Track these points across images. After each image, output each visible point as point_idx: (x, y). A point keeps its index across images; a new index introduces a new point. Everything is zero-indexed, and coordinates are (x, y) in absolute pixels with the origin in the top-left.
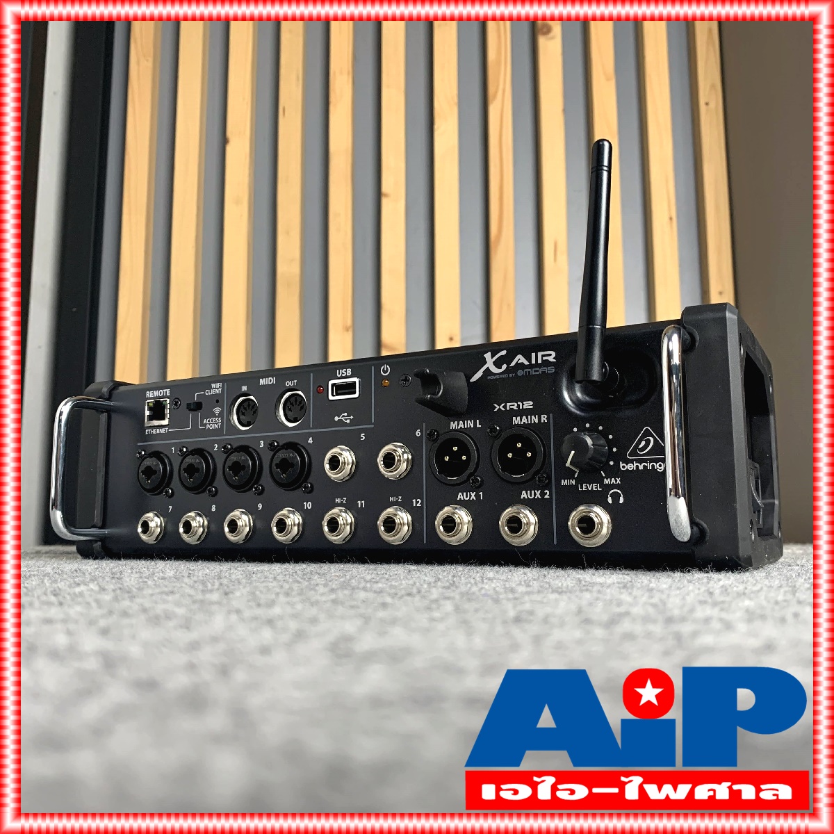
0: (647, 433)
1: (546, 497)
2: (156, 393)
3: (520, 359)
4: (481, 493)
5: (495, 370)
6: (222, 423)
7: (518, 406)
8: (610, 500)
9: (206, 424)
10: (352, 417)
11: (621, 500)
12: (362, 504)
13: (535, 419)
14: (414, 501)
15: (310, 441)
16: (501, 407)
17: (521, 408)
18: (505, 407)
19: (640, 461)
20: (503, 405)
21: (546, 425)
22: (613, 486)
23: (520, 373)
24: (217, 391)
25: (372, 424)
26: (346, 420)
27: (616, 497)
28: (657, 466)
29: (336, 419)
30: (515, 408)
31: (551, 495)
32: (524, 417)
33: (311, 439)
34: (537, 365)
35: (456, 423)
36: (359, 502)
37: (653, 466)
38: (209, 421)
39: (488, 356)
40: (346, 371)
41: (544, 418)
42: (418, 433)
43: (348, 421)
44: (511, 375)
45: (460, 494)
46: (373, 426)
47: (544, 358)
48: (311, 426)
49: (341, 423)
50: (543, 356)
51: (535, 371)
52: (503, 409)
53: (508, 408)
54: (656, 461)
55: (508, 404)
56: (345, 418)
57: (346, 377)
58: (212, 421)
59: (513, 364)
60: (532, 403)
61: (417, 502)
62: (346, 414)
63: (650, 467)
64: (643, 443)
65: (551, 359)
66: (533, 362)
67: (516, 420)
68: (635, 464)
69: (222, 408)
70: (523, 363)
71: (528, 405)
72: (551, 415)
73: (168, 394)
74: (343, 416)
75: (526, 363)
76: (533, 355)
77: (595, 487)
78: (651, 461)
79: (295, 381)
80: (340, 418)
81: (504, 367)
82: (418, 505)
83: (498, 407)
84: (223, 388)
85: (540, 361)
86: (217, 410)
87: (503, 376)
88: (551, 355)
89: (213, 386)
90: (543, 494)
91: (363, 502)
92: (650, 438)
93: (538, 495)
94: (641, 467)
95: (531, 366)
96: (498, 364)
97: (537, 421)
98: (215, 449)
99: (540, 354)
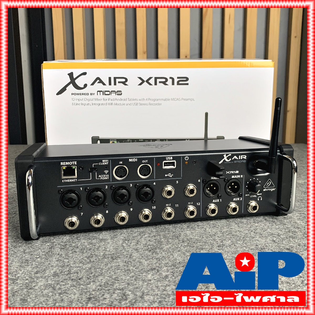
0: (270, 181)
1: (241, 200)
2: (67, 163)
3: (235, 157)
4: (221, 200)
5: (227, 160)
6: (109, 177)
7: (234, 172)
8: (258, 200)
9: (100, 178)
10: (173, 175)
11: (261, 199)
12: (177, 206)
13: (239, 176)
14: (197, 203)
15: (155, 184)
16: (228, 172)
17: (235, 173)
18: (230, 172)
19: (267, 188)
20: (229, 172)
21: (242, 178)
22: (260, 196)
23: (235, 162)
24: (106, 163)
25: (181, 177)
26: (170, 176)
27: (260, 198)
28: (271, 190)
29: (166, 175)
30: (233, 173)
31: (242, 199)
32: (236, 176)
33: (155, 183)
34: (240, 159)
35: (213, 177)
36: (176, 205)
37: (270, 190)
38: (102, 176)
39: (225, 156)
40: (170, 158)
41: (242, 176)
42: (199, 181)
43: (171, 176)
44: (232, 162)
45: (214, 200)
46: (181, 178)
47: (243, 158)
48: (155, 178)
49: (168, 177)
50: (243, 157)
51: (240, 162)
52: (229, 173)
53: (231, 173)
54: (271, 188)
55: (231, 172)
56: (170, 175)
57: (170, 160)
58: (104, 176)
59: (233, 159)
60: (238, 171)
61: (198, 204)
62: (170, 174)
63: (269, 190)
64: (268, 183)
65: (245, 158)
66: (239, 159)
67: (233, 177)
68: (266, 189)
69: (109, 171)
70: (236, 159)
71: (237, 172)
72: (244, 175)
73: (75, 164)
74: (169, 175)
75: (237, 159)
76: (240, 156)
77: (255, 196)
78: (270, 188)
79: (147, 161)
80: (168, 175)
81: (230, 159)
82: (199, 205)
83: (227, 172)
84: (109, 162)
85: (241, 158)
86: (106, 172)
87: (230, 163)
88: (245, 157)
89: (103, 161)
90: (240, 199)
91: (178, 205)
92: (270, 182)
93: (239, 199)
94: (267, 190)
95: (239, 160)
96: (228, 158)
97: (239, 177)
98: (106, 188)
99: (242, 156)
